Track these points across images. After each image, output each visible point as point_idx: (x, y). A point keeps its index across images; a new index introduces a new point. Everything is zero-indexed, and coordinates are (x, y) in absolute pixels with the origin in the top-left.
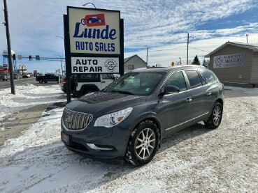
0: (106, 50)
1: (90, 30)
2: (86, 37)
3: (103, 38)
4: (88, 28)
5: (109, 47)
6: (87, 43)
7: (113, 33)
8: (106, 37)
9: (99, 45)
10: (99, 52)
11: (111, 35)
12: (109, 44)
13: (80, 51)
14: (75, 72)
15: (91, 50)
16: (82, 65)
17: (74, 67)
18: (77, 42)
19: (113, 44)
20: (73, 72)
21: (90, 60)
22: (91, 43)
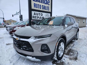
0: (46, 9)
3: (45, 4)
5: (47, 8)
6: (39, 5)
8: (46, 4)
9: (43, 7)
10: (43, 10)
11: (48, 3)
12: (47, 7)
13: (36, 9)
14: (34, 19)
15: (40, 8)
16: (36, 16)
17: (33, 16)
18: (34, 4)
19: (48, 7)
20: (32, 19)
21: (40, 14)
22: (40, 5)
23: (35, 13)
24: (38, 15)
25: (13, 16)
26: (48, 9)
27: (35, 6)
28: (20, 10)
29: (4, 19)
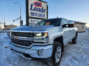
0: (42, 17)
1: (36, 8)
2: (35, 10)
3: (41, 12)
4: (36, 7)
6: (35, 13)
7: (44, 10)
8: (42, 12)
9: (39, 15)
10: (40, 17)
13: (33, 16)
14: (30, 25)
15: (37, 16)
16: (33, 22)
17: (30, 23)
18: (31, 12)
19: (44, 15)
20: (29, 25)
21: (36, 20)
22: (37, 13)
23: (31, 20)
24: (34, 22)
25: (14, 21)
26: (44, 16)
27: (32, 14)
28: (21, 16)
29: (5, 24)
